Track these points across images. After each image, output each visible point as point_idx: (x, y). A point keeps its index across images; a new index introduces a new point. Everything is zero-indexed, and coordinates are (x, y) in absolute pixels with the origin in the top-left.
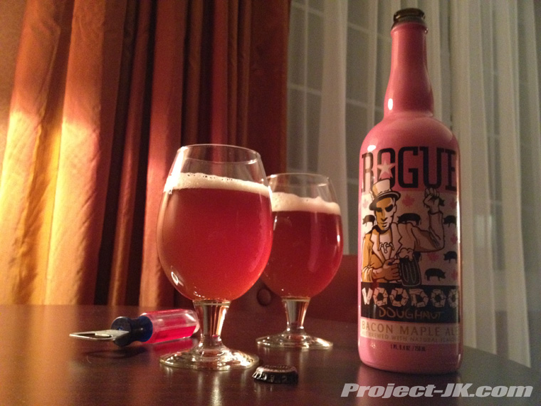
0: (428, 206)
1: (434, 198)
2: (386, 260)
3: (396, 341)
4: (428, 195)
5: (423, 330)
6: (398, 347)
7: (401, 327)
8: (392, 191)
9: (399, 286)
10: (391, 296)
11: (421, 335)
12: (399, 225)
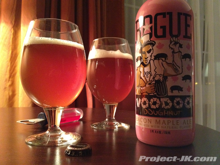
0: (172, 48)
1: (176, 43)
2: (147, 82)
3: (153, 128)
4: (172, 42)
5: (169, 121)
6: (154, 132)
7: (156, 120)
8: (151, 41)
9: (155, 96)
10: (150, 102)
11: (168, 124)
12: (155, 61)
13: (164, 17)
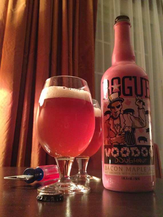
0: (138, 105)
1: (140, 101)
2: (117, 133)
3: (124, 175)
4: (137, 100)
5: (138, 168)
6: (126, 178)
7: (127, 168)
8: (119, 98)
9: (125, 146)
11: (138, 171)
12: (124, 115)
13: (131, 79)
